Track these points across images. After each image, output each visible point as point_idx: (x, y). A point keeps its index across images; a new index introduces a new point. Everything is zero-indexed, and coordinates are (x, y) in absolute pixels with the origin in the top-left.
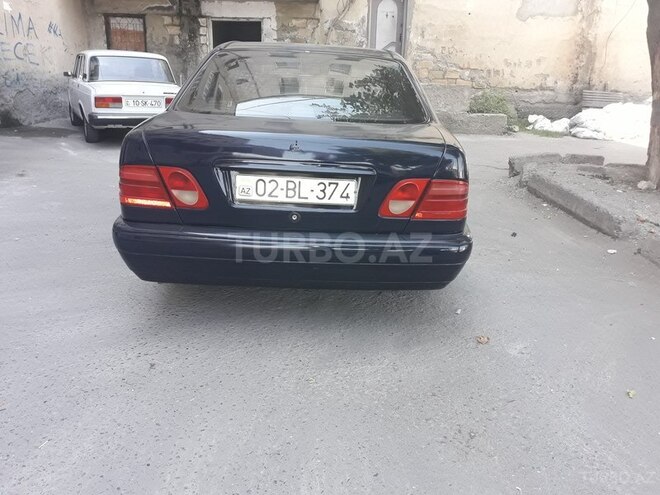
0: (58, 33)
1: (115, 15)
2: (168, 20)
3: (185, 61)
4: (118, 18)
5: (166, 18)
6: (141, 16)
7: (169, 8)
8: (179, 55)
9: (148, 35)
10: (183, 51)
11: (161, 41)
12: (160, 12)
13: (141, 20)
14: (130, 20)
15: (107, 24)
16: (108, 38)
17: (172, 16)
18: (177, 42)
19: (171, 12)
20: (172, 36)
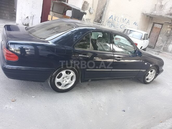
0: (137, 25)
1: (156, 23)
2: (169, 26)
3: (168, 38)
4: (156, 24)
5: (168, 25)
6: (162, 24)
7: (171, 23)
8: (167, 36)
9: (162, 29)
10: (169, 35)
11: (164, 31)
12: (168, 24)
13: (162, 25)
14: (159, 25)
15: (153, 25)
16: (152, 29)
17: (170, 25)
18: (169, 32)
19: (170, 24)
20: (168, 31)
